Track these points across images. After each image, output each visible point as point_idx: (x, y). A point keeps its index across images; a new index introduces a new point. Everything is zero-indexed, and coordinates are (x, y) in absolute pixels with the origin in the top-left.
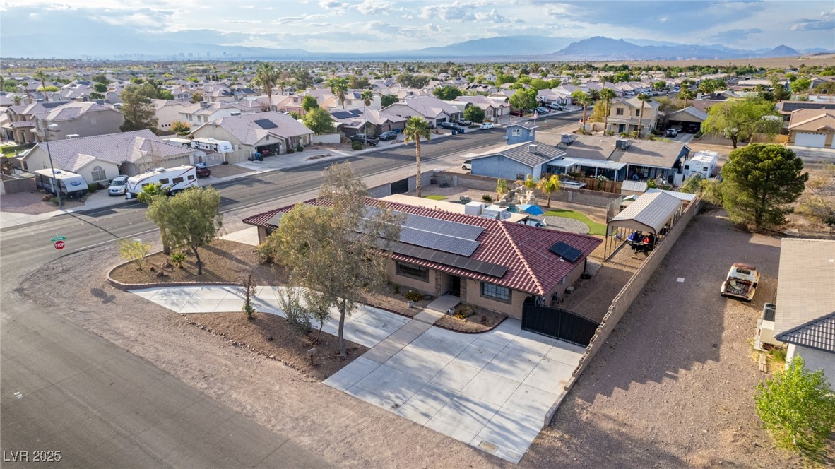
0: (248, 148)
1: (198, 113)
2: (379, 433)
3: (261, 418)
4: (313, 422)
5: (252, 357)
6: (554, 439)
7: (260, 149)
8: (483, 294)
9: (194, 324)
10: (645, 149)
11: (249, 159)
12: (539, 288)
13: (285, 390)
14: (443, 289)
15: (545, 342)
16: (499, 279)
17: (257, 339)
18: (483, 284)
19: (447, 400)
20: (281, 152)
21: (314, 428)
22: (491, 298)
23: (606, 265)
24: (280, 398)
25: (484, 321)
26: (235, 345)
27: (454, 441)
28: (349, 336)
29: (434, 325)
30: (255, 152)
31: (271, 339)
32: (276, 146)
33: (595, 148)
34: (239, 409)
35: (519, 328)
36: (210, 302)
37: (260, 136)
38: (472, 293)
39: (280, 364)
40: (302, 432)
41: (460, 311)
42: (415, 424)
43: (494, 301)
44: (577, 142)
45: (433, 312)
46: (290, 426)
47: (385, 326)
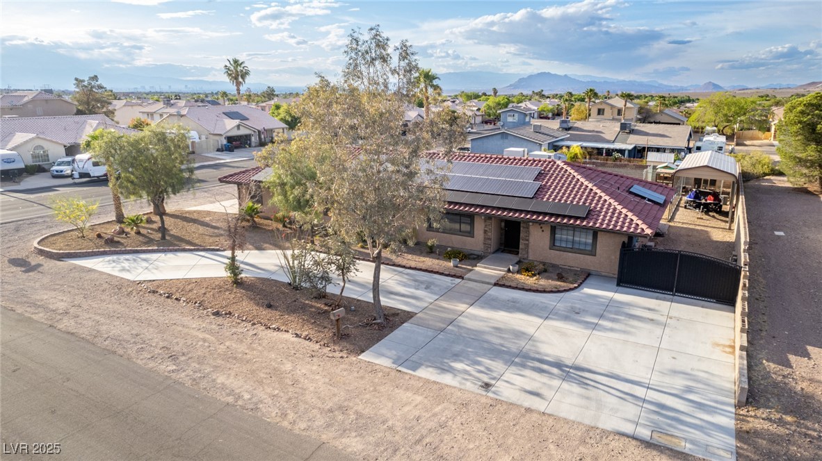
0: (217, 138)
1: (160, 112)
2: (476, 427)
3: (271, 412)
4: (359, 415)
5: (244, 328)
7: (230, 139)
8: (553, 246)
9: (154, 292)
10: (651, 132)
11: (218, 150)
12: (644, 227)
13: (302, 369)
14: (493, 244)
15: (657, 298)
16: (583, 219)
17: (247, 306)
18: (553, 229)
19: (555, 371)
20: (253, 144)
21: (363, 425)
22: (565, 250)
23: (672, 224)
24: (295, 382)
25: (560, 278)
26: (217, 314)
28: (385, 301)
29: (496, 284)
30: (225, 142)
31: (269, 306)
32: (248, 137)
33: (597, 132)
34: (230, 399)
35: (614, 286)
36: (178, 267)
37: (230, 126)
38: (537, 242)
39: (289, 337)
40: (344, 432)
41: (526, 267)
42: (528, 410)
43: (570, 254)
44: (576, 127)
45: (487, 270)
46: (320, 421)
47: (427, 288)
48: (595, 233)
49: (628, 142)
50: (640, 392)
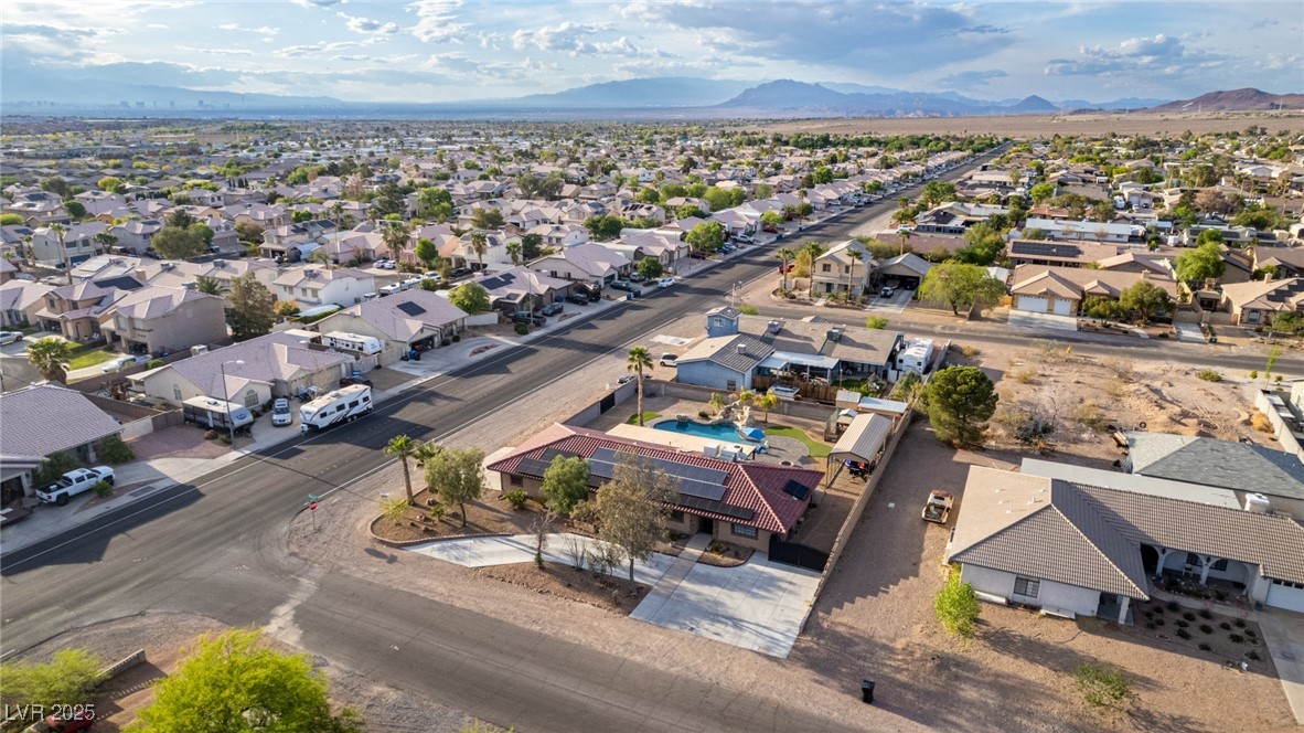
0: (401, 345)
1: (302, 285)
2: (688, 649)
3: (598, 647)
4: (637, 646)
5: (561, 601)
6: (808, 641)
7: (413, 345)
8: (733, 532)
9: (491, 577)
10: (858, 341)
11: (403, 359)
12: (781, 527)
13: (603, 625)
14: (696, 529)
15: (789, 570)
16: (749, 521)
17: (556, 586)
18: (733, 525)
19: (728, 621)
20: (436, 345)
21: (640, 650)
22: (740, 535)
23: (828, 491)
24: (603, 632)
25: (737, 556)
26: (541, 592)
27: (740, 649)
28: (636, 579)
29: (698, 562)
30: (409, 349)
31: (569, 586)
32: (431, 338)
33: (806, 338)
34: (577, 642)
35: (766, 560)
37: (414, 327)
38: (723, 532)
39: (588, 605)
40: (633, 654)
41: (717, 547)
42: (710, 640)
43: (743, 538)
44: (785, 330)
45: (693, 551)
46: (621, 650)
47: (657, 566)
48: (757, 529)
49: (833, 355)
50: (760, 630)
